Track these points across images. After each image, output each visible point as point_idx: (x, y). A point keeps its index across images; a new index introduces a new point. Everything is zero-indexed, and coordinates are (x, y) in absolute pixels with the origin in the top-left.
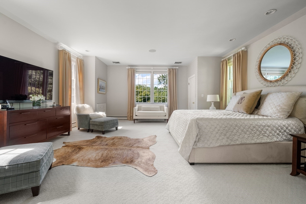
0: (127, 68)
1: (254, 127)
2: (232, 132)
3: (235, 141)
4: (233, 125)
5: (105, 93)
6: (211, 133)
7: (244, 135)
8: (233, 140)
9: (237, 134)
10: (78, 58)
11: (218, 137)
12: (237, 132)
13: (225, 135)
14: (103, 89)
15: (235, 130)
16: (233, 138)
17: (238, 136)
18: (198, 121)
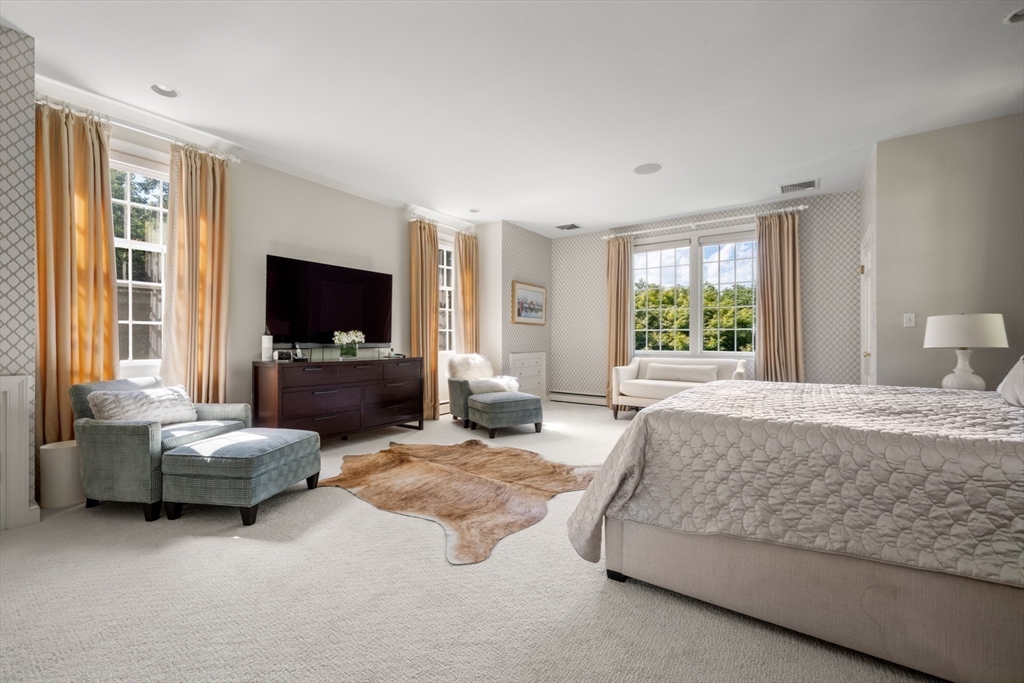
0: (606, 238)
1: (953, 487)
2: (805, 486)
3: (809, 530)
4: (813, 455)
5: (542, 321)
6: (695, 474)
7: (877, 517)
8: (800, 527)
9: (829, 500)
10: (459, 234)
11: (722, 498)
12: (833, 492)
13: (762, 495)
14: (532, 310)
15: (821, 484)
16: (798, 516)
17: (835, 515)
18: (652, 422)
